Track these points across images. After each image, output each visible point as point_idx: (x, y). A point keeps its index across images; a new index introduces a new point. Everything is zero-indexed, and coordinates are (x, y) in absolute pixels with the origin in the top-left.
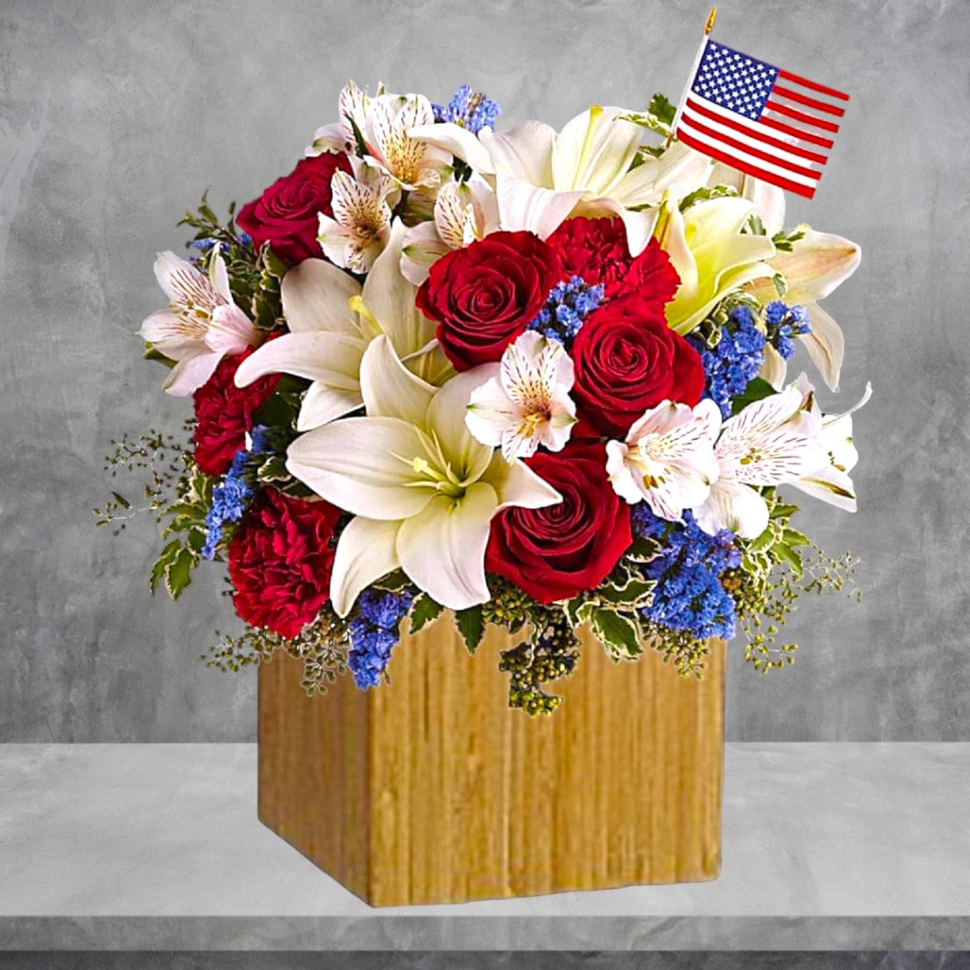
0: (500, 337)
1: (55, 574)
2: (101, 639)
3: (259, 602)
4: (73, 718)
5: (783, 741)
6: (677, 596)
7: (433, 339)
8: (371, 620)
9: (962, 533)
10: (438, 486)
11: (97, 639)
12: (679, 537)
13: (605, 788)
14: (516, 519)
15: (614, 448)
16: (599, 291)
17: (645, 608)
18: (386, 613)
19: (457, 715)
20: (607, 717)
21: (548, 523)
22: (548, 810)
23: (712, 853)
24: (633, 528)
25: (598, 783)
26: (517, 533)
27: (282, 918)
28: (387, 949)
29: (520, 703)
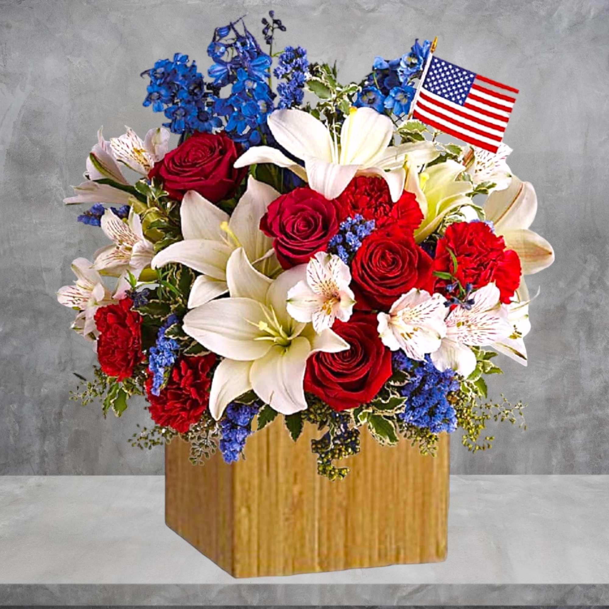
0: (312, 250)
1: (35, 370)
2: (64, 410)
3: (164, 411)
4: (46, 459)
5: (492, 474)
6: (420, 406)
7: (271, 248)
8: (233, 421)
9: (604, 344)
10: (275, 339)
11: (62, 410)
12: (421, 371)
13: (377, 505)
14: (321, 359)
15: (382, 317)
16: (371, 224)
17: (400, 413)
18: (242, 417)
19: (286, 460)
20: (378, 462)
21: (340, 362)
22: (342, 519)
23: (442, 546)
24: (393, 365)
25: (373, 502)
26: (322, 368)
27: (177, 585)
28: (243, 605)
29: (324, 471)
